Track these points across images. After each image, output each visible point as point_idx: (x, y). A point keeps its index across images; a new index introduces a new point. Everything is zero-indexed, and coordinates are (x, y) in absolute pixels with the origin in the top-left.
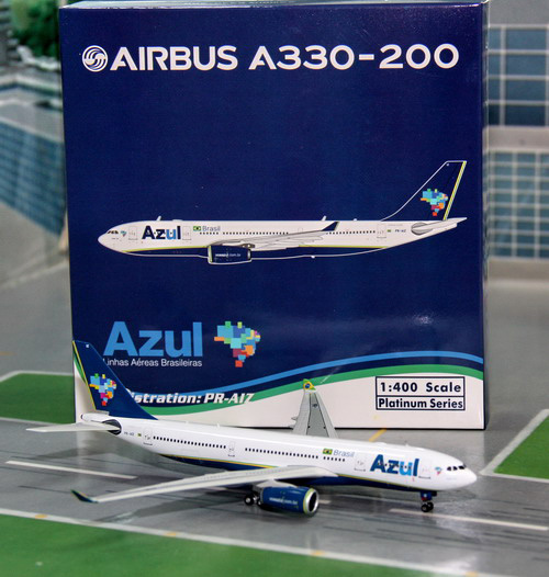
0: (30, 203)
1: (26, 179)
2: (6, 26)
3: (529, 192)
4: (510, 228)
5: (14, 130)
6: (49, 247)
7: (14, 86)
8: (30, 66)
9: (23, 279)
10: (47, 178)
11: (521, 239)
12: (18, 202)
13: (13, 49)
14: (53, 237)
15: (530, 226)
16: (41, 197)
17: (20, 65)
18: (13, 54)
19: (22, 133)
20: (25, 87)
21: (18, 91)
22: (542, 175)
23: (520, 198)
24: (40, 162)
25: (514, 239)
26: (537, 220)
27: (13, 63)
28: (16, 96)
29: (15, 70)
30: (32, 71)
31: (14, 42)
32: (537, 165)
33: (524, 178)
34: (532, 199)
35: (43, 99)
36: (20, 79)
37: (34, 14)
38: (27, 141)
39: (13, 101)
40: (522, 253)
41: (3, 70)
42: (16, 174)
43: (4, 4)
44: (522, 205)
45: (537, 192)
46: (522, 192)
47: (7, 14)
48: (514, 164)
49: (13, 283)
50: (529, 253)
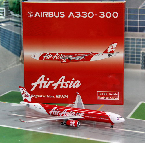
0: (13, 49)
1: (12, 43)
2: (8, 6)
3: (134, 48)
4: (129, 56)
5: (9, 31)
6: (17, 60)
7: (9, 21)
8: (13, 16)
9: (11, 67)
10: (17, 43)
11: (131, 59)
12: (10, 49)
13: (9, 12)
14: (18, 57)
15: (134, 56)
16: (15, 48)
17: (11, 16)
18: (9, 13)
19: (11, 32)
20: (12, 21)
21: (10, 22)
22: (137, 44)
23: (131, 49)
24: (15, 39)
25: (130, 59)
26: (135, 54)
27: (9, 15)
28: (10, 23)
29: (10, 17)
30: (14, 17)
31: (9, 10)
32: (136, 41)
33: (132, 44)
34: (134, 49)
35: (16, 24)
36: (11, 19)
37: (14, 3)
38: (12, 34)
39: (9, 24)
40: (132, 62)
41: (7, 17)
42: (9, 42)
43: (7, 1)
44: (132, 51)
45: (136, 48)
46: (132, 48)
47: (8, 4)
48: (130, 41)
49: (8, 69)
50: (133, 62)
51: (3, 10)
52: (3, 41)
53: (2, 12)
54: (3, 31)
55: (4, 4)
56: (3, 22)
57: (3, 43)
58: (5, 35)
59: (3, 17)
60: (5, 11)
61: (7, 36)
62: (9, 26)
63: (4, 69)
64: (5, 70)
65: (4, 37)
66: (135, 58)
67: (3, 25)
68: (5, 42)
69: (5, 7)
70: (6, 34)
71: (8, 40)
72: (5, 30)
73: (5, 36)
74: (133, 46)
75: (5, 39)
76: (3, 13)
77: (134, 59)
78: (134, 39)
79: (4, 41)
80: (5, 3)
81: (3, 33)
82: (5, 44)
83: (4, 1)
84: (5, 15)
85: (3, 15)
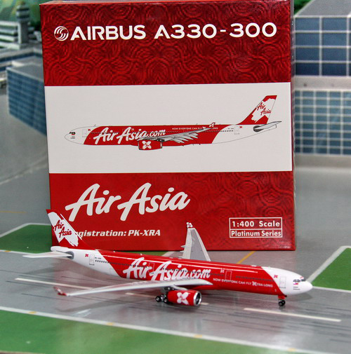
2: (27, 19)
3: (337, 115)
4: (326, 137)
5: (32, 80)
7: (31, 54)
9: (38, 168)
11: (332, 143)
12: (35, 123)
13: (32, 33)
15: (338, 135)
17: (36, 42)
18: (30, 36)
20: (38, 55)
21: (34, 57)
22: (344, 105)
23: (331, 119)
25: (328, 143)
26: (342, 131)
27: (31, 41)
28: (33, 60)
29: (32, 45)
31: (31, 29)
32: (342, 99)
33: (333, 107)
34: (339, 119)
36: (35, 50)
39: (31, 63)
40: (333, 151)
41: (25, 45)
42: (33, 107)
43: (26, 6)
44: (333, 123)
45: (342, 115)
46: (333, 115)
47: (28, 12)
48: (328, 99)
49: (31, 171)
50: (337, 152)
51: (16, 28)
52: (17, 104)
53: (13, 32)
54: (15, 80)
55: (18, 14)
56: (15, 58)
57: (17, 110)
58: (20, 88)
59: (16, 46)
60: (19, 31)
61: (25, 90)
62: (32, 66)
63: (21, 173)
64: (22, 176)
65: (19, 94)
66: (342, 139)
67: (16, 64)
68: (22, 107)
69: (19, 20)
70: (23, 86)
71: (28, 101)
72: (20, 76)
73: (22, 92)
74: (337, 111)
75: (22, 98)
76: (16, 35)
77: (338, 143)
78: (338, 94)
79: (19, 103)
80: (20, 10)
81: (17, 84)
82: (21, 112)
83: (18, 7)
84: (20, 41)
85: (16, 41)
